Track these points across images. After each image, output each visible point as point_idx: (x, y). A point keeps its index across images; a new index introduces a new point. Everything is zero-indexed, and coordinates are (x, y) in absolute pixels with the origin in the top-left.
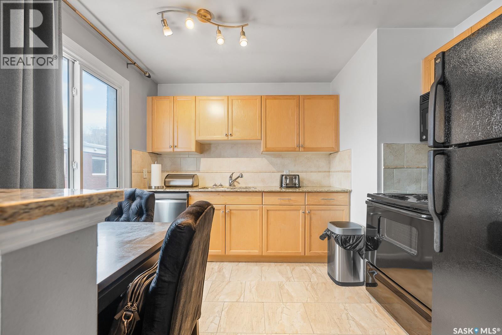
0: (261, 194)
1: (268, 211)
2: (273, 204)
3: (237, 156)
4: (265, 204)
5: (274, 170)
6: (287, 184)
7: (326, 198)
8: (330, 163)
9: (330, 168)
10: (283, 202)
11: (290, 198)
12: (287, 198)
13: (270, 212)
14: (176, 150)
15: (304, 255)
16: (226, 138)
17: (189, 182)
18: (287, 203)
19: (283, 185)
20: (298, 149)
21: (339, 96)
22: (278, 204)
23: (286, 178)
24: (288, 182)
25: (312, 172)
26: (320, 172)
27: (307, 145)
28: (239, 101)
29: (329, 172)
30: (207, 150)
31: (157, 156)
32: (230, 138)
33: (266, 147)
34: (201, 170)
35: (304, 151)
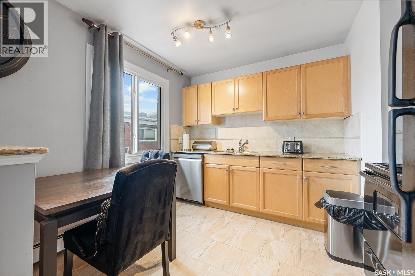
0: (258, 158)
1: (264, 173)
2: (269, 167)
3: (246, 126)
4: (262, 167)
5: (279, 136)
6: (288, 150)
7: (327, 165)
8: (343, 129)
9: (343, 134)
10: (279, 167)
11: (285, 163)
12: (283, 163)
13: (266, 175)
14: (199, 123)
15: (301, 219)
16: (234, 112)
17: (207, 147)
18: (283, 167)
19: (285, 151)
20: (299, 116)
21: (350, 56)
22: (274, 168)
23: (287, 145)
24: (289, 148)
25: (320, 138)
26: (331, 138)
27: (311, 111)
28: (244, 80)
29: (343, 138)
30: (223, 122)
31: (189, 128)
32: (237, 111)
33: (267, 117)
34: (218, 137)
35: (306, 118)
